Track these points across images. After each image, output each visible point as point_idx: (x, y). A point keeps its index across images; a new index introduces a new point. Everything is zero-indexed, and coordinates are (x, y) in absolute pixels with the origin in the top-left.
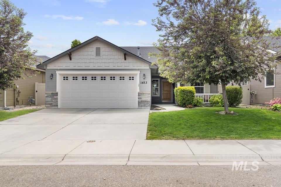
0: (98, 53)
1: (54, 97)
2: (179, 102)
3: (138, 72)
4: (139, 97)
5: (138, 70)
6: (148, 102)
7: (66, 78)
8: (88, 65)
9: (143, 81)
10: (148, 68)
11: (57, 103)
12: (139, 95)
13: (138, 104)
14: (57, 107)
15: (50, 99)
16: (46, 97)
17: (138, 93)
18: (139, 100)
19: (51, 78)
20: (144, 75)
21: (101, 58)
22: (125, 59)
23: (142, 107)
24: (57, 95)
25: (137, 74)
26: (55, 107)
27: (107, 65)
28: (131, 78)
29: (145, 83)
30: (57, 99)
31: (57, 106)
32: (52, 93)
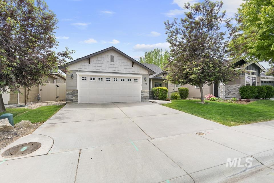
0: (112, 60)
1: (75, 94)
2: (160, 97)
3: (141, 76)
4: (142, 94)
5: (141, 74)
6: (148, 97)
7: (84, 79)
8: (104, 68)
9: (144, 82)
10: (148, 73)
11: (78, 99)
12: (142, 92)
13: (142, 99)
14: (77, 103)
15: (71, 96)
16: (67, 94)
17: (142, 91)
18: (142, 96)
19: (72, 78)
20: (145, 78)
21: (115, 64)
22: (132, 66)
23: (144, 101)
24: (77, 93)
25: (140, 78)
26: (76, 103)
27: (120, 69)
28: (136, 80)
29: (146, 84)
30: (77, 96)
31: (77, 101)
32: (72, 91)
